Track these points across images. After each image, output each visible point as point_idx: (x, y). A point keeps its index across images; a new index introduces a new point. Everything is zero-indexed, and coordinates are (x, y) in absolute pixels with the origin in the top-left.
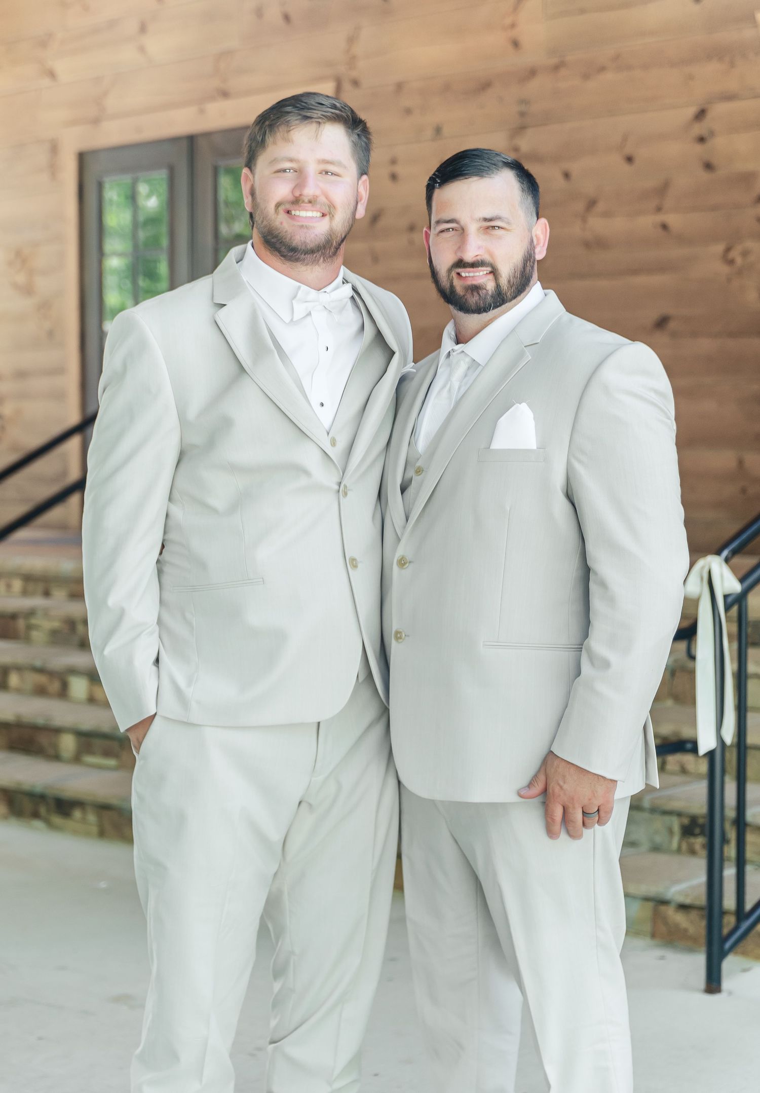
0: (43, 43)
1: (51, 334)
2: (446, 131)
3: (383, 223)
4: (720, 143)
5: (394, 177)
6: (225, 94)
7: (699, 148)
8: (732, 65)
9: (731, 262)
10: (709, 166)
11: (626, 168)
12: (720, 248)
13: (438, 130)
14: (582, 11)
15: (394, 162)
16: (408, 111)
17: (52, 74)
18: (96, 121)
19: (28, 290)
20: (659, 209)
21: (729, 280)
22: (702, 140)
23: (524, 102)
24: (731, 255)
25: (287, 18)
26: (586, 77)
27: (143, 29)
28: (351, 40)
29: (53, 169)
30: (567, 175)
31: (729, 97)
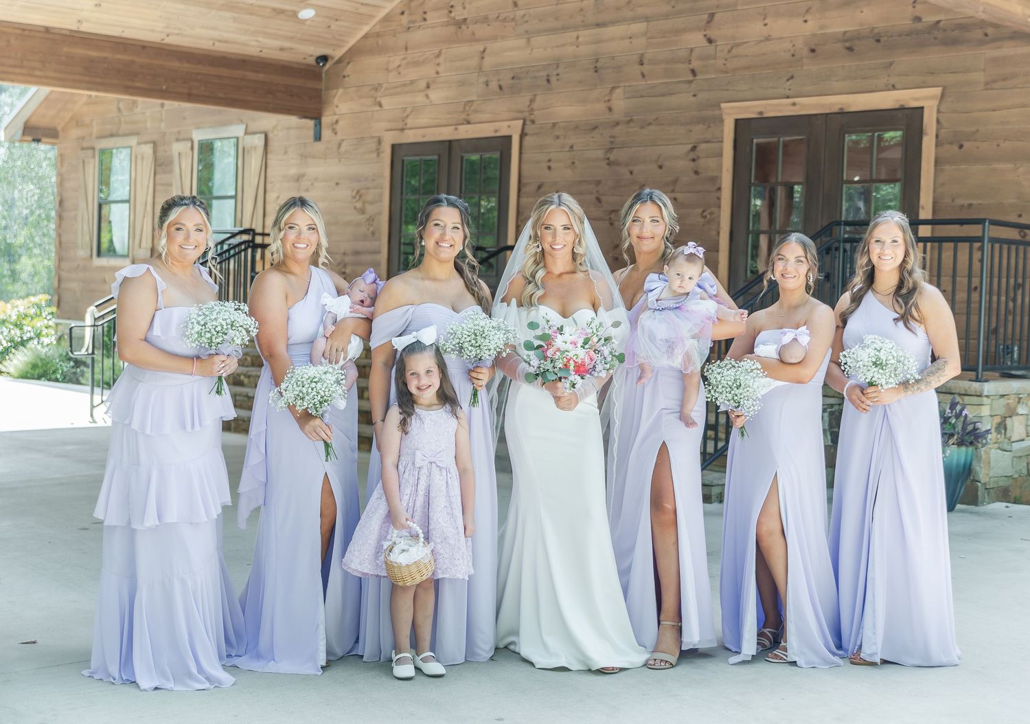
0: (376, 88)
1: (373, 233)
2: (575, 148)
3: (542, 190)
4: (702, 162)
5: (549, 168)
6: (469, 123)
7: (692, 164)
8: (709, 127)
9: (705, 217)
10: (696, 173)
11: (659, 171)
12: (700, 211)
13: (572, 147)
14: (642, 96)
15: (549, 161)
16: (558, 137)
17: (380, 105)
18: (403, 130)
19: (362, 211)
20: (673, 191)
21: (703, 225)
22: (694, 160)
23: (611, 137)
24: (705, 214)
25: (500, 87)
26: (642, 127)
27: (428, 87)
28: (532, 101)
29: (378, 152)
30: (631, 173)
31: (708, 142)
